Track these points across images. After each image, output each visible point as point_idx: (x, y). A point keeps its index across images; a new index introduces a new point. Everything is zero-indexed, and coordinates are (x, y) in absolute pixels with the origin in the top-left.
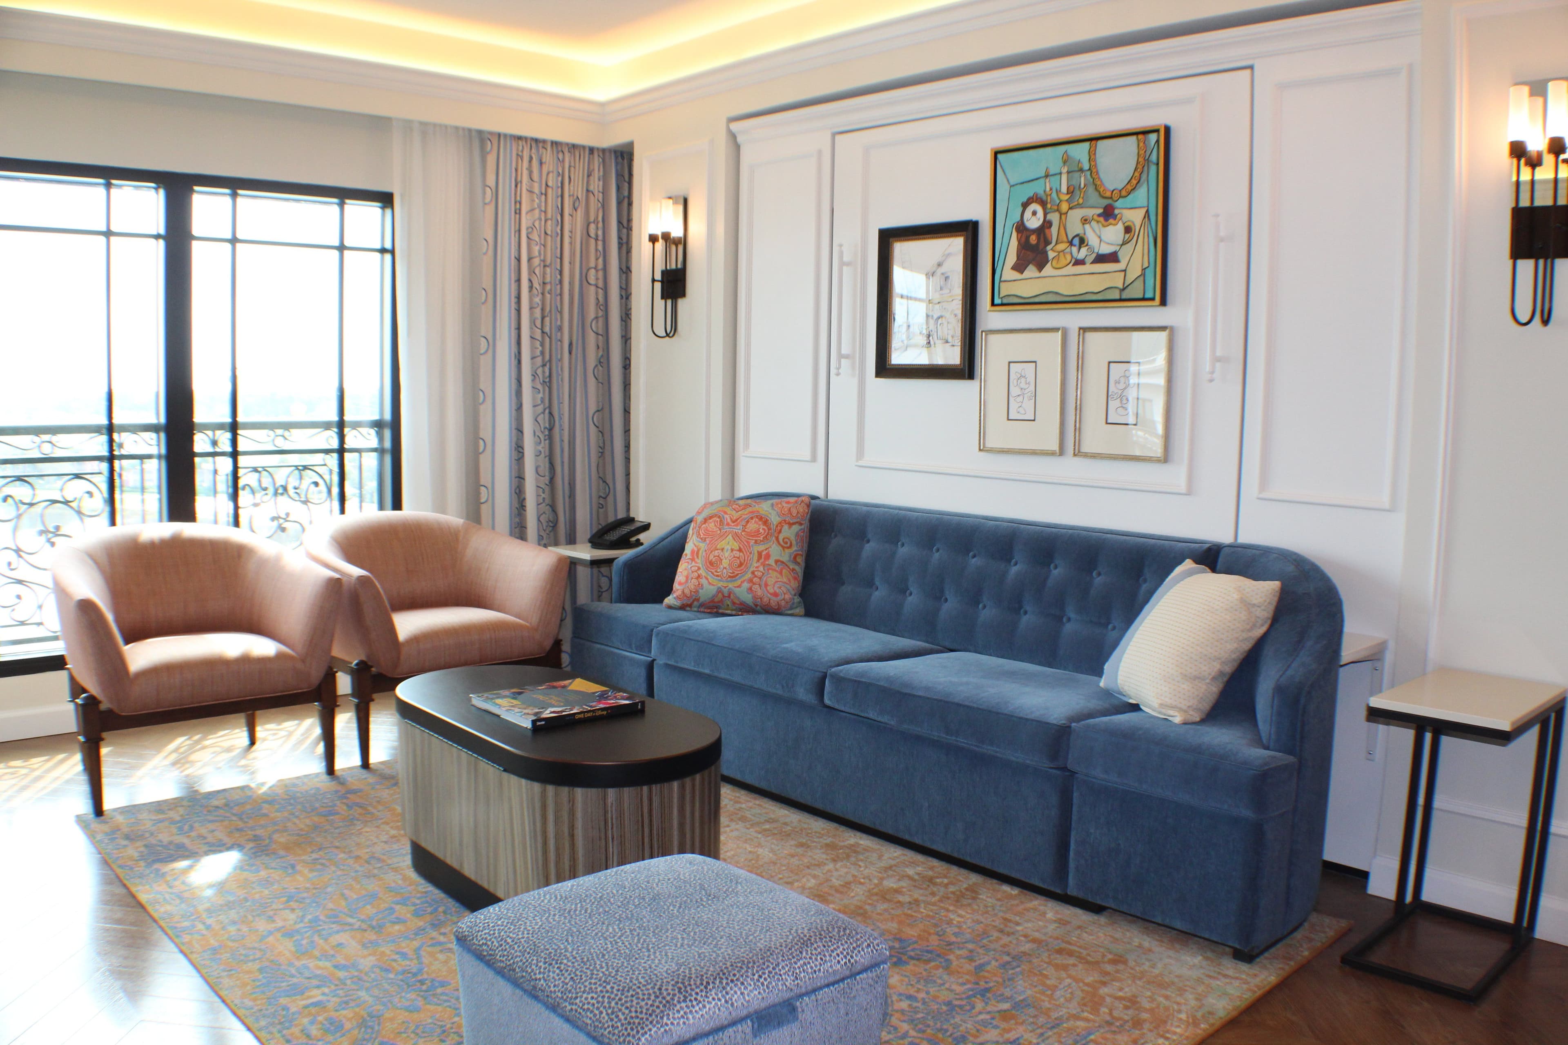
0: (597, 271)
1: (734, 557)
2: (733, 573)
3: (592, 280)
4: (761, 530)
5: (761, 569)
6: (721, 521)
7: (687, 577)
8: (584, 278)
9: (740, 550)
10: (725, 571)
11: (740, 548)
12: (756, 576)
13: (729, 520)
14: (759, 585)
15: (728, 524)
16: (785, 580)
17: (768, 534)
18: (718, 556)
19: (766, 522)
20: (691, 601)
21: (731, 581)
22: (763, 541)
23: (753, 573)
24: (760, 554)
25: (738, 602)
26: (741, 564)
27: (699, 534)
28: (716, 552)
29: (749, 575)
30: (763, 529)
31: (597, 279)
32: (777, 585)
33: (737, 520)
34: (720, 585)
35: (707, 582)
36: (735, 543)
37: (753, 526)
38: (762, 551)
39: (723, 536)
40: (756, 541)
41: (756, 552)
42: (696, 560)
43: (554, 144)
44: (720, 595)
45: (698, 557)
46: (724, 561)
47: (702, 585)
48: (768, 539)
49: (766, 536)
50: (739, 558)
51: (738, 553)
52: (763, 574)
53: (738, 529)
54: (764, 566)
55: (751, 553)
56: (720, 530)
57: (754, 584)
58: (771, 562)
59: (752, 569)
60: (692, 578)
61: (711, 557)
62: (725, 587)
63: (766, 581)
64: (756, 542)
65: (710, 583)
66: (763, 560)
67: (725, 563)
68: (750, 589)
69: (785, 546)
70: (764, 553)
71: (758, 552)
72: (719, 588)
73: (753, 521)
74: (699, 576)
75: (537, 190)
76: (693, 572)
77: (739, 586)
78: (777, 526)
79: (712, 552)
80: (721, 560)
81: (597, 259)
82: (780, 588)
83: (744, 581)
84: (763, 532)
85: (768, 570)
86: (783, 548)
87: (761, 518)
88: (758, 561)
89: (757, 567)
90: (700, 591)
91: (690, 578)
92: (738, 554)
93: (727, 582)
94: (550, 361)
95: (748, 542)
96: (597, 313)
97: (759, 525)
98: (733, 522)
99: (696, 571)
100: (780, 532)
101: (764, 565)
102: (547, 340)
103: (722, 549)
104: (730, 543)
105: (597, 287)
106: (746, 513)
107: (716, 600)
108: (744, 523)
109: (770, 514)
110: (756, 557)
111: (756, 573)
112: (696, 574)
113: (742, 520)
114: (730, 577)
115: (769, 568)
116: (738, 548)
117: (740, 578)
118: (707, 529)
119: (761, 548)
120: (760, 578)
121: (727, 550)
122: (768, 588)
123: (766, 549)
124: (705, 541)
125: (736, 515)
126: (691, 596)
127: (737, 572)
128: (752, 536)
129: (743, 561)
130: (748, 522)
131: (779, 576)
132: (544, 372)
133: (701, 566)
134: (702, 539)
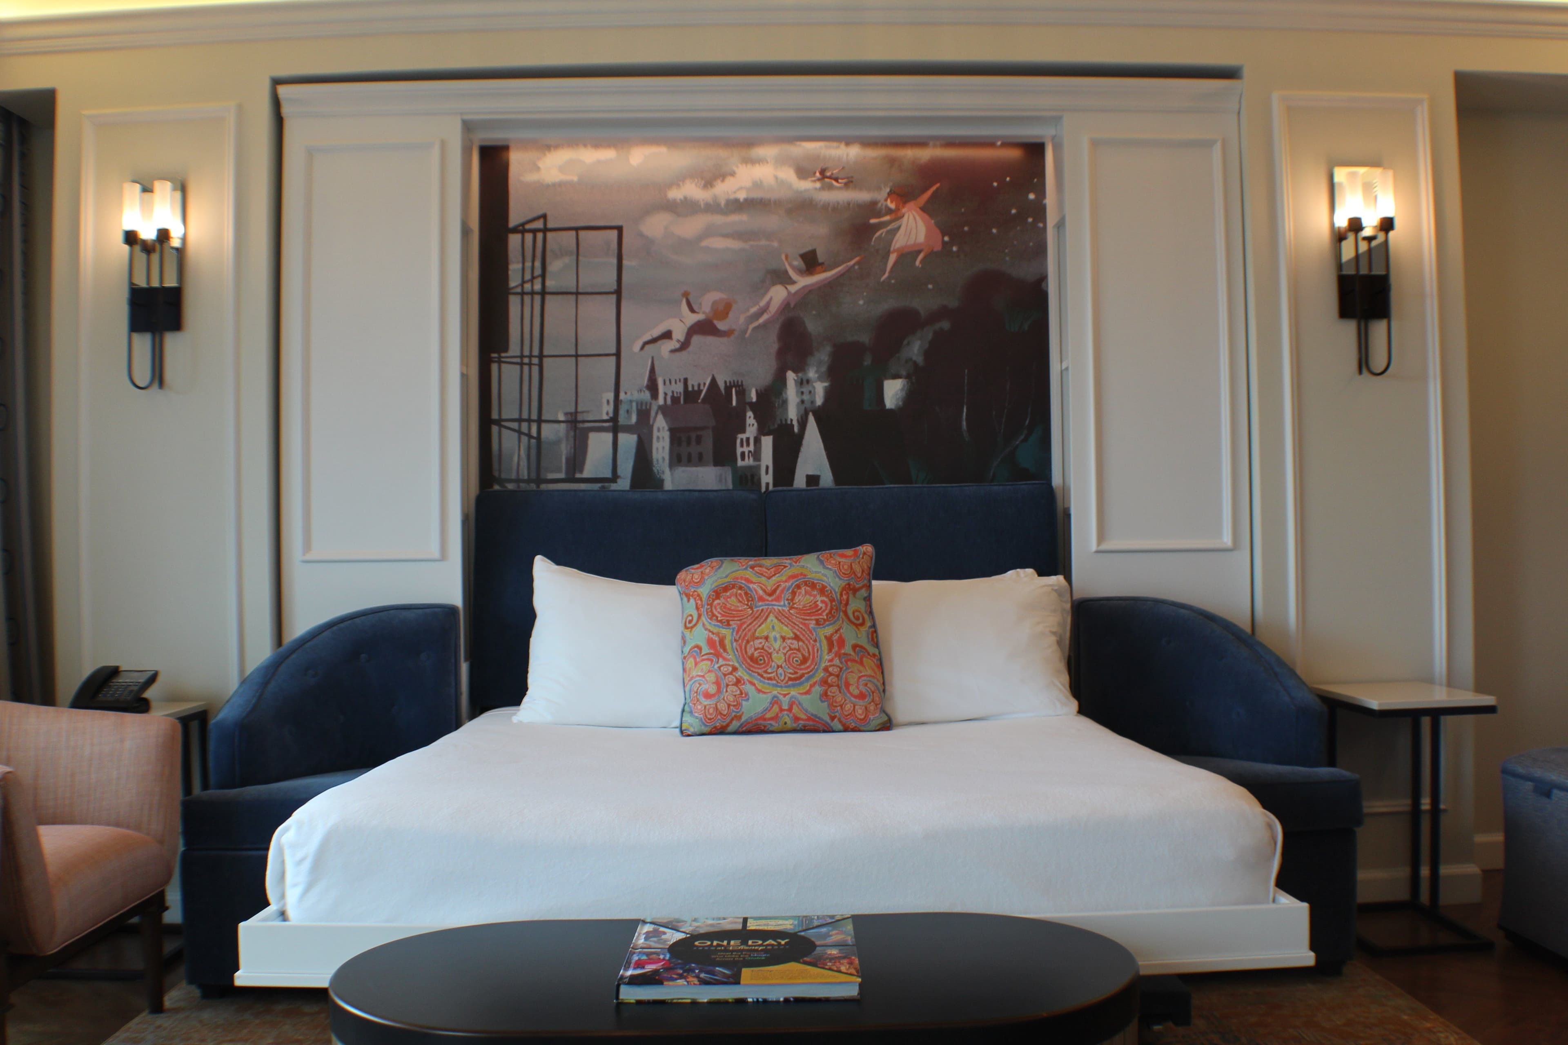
1: (791, 649)
2: (796, 673)
4: (820, 605)
5: (837, 661)
6: (746, 594)
7: (717, 683)
9: (797, 638)
10: (780, 671)
11: (795, 634)
12: (831, 674)
13: (761, 592)
14: (838, 686)
15: (761, 599)
16: (870, 672)
17: (832, 609)
18: (763, 648)
19: (823, 591)
20: (728, 720)
21: (793, 686)
22: (827, 620)
23: (826, 669)
24: (829, 639)
25: (804, 717)
26: (805, 660)
27: (713, 615)
28: (757, 642)
29: (821, 674)
30: (822, 602)
32: (862, 682)
33: (774, 591)
34: (775, 692)
35: (753, 688)
36: (785, 628)
37: (803, 599)
38: (832, 635)
39: (760, 617)
40: (817, 620)
41: (823, 638)
42: (725, 654)
44: (776, 708)
45: (725, 650)
46: (774, 655)
47: (746, 694)
48: (834, 617)
49: (830, 612)
50: (798, 650)
51: (795, 642)
52: (841, 669)
53: (782, 606)
54: (840, 657)
55: (815, 641)
56: (751, 608)
57: (830, 686)
58: (848, 649)
59: (823, 665)
60: (727, 685)
61: (750, 651)
62: (785, 695)
63: (846, 678)
64: (818, 623)
65: (759, 691)
66: (836, 649)
67: (778, 659)
68: (825, 694)
69: (858, 622)
70: (835, 637)
71: (826, 637)
72: (775, 697)
73: (803, 590)
74: (738, 682)
76: (725, 675)
77: (807, 693)
78: (841, 595)
79: (748, 642)
80: (770, 654)
82: (866, 685)
83: (815, 683)
84: (823, 605)
85: (846, 662)
86: (856, 625)
87: (813, 586)
88: (830, 651)
89: (831, 661)
90: (744, 703)
91: (723, 685)
92: (795, 644)
93: (789, 687)
95: (804, 624)
97: (815, 596)
98: (770, 595)
99: (731, 673)
100: (847, 604)
101: (838, 655)
103: (767, 638)
104: (776, 628)
106: (784, 578)
107: (768, 716)
108: (788, 595)
109: (825, 575)
110: (825, 647)
111: (830, 669)
112: (732, 679)
113: (782, 591)
114: (790, 679)
115: (847, 658)
116: (792, 635)
117: (808, 679)
118: (724, 607)
119: (829, 630)
120: (838, 676)
121: (775, 639)
122: (851, 688)
123: (836, 632)
124: (729, 625)
125: (770, 584)
126: (728, 714)
127: (801, 672)
128: (809, 614)
129: (807, 655)
130: (794, 593)
131: (861, 668)
133: (737, 665)
134: (721, 621)
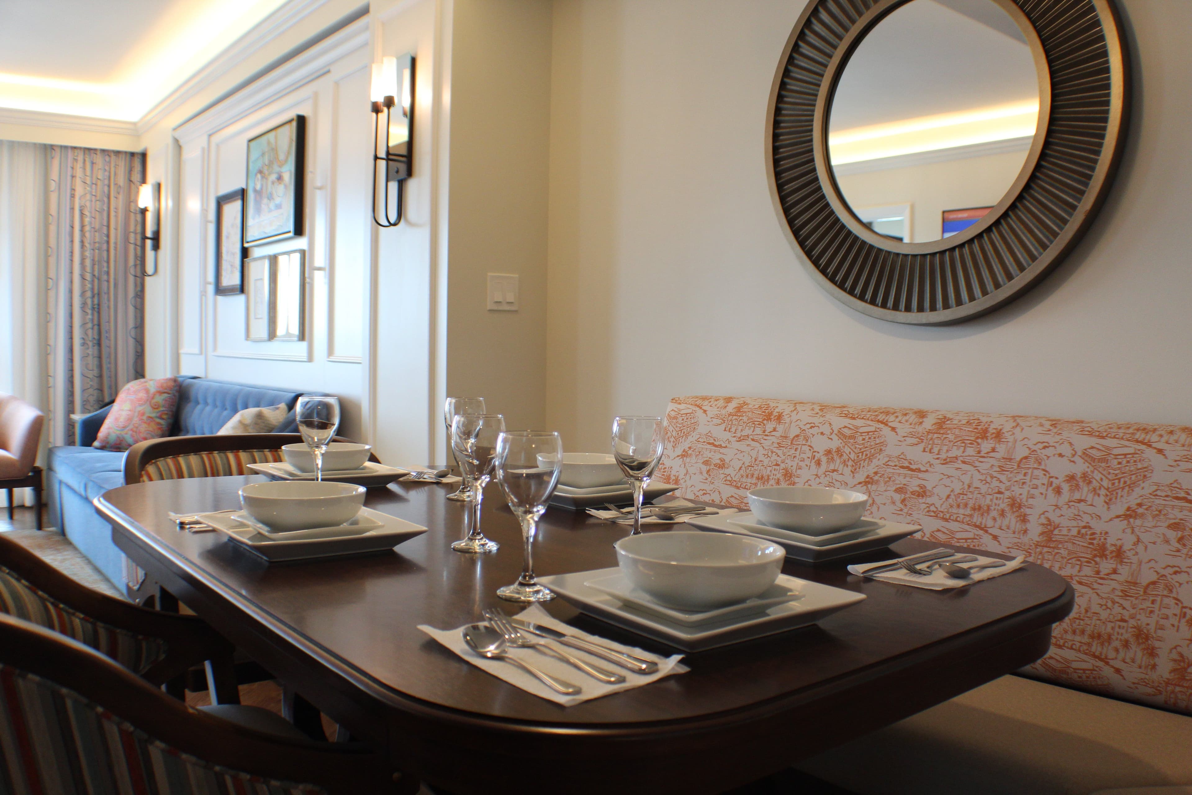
0: (136, 233)
3: (132, 240)
5: (138, 422)
8: (127, 240)
9: (131, 410)
12: (133, 427)
16: (151, 429)
19: (147, 392)
21: (123, 430)
23: (133, 424)
24: (139, 412)
29: (131, 426)
31: (136, 239)
34: (118, 433)
36: (130, 406)
41: (137, 411)
43: (103, 151)
47: (110, 433)
52: (139, 425)
53: (134, 397)
54: (140, 420)
55: (135, 412)
57: (134, 432)
59: (133, 422)
61: (117, 415)
65: (113, 432)
66: (140, 416)
69: (155, 407)
72: (117, 435)
75: (88, 181)
77: (126, 434)
78: (152, 395)
81: (136, 226)
85: (142, 423)
86: (153, 408)
87: (146, 390)
88: (137, 417)
89: (136, 421)
90: (111, 436)
93: (121, 430)
94: (99, 294)
96: (135, 262)
102: (96, 281)
104: (127, 406)
105: (136, 245)
120: (137, 428)
123: (143, 409)
129: (130, 417)
130: (139, 392)
131: (147, 426)
132: (93, 302)
